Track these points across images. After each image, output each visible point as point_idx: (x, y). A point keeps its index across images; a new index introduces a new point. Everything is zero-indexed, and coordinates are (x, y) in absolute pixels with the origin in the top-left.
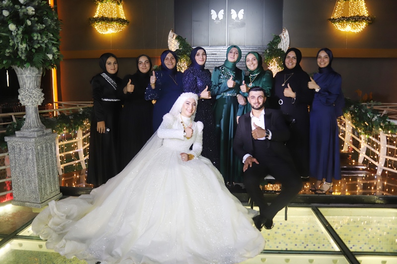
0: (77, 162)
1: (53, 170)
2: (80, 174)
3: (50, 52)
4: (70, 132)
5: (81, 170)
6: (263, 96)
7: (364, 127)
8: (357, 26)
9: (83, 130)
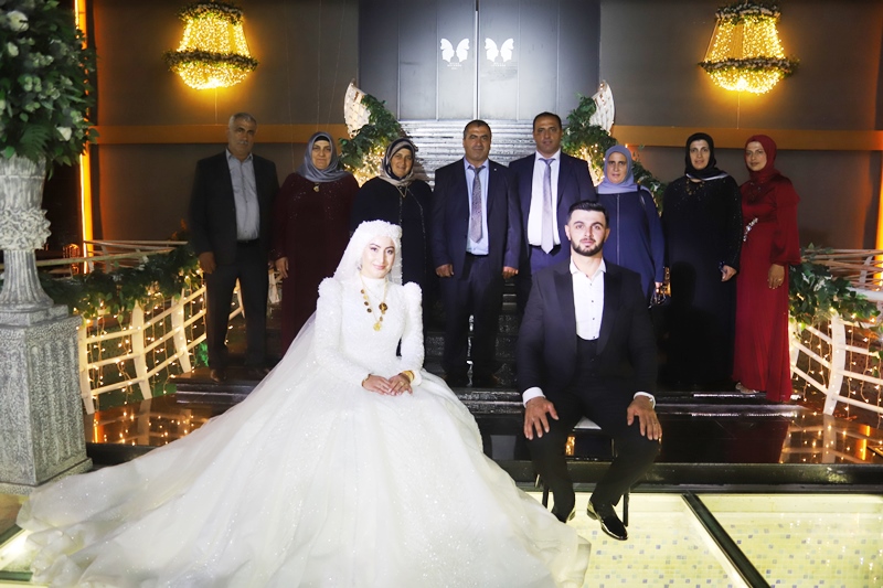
0: (130, 383)
1: (70, 404)
2: (137, 412)
3: (66, 122)
4: (113, 312)
5: (140, 403)
6: (604, 223)
7: (794, 304)
8: (761, 80)
9: (146, 310)
